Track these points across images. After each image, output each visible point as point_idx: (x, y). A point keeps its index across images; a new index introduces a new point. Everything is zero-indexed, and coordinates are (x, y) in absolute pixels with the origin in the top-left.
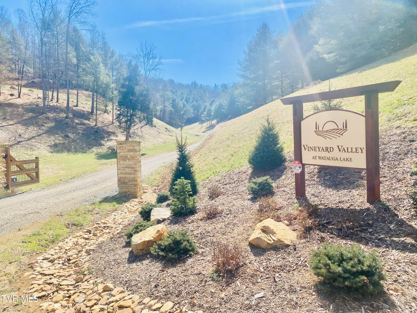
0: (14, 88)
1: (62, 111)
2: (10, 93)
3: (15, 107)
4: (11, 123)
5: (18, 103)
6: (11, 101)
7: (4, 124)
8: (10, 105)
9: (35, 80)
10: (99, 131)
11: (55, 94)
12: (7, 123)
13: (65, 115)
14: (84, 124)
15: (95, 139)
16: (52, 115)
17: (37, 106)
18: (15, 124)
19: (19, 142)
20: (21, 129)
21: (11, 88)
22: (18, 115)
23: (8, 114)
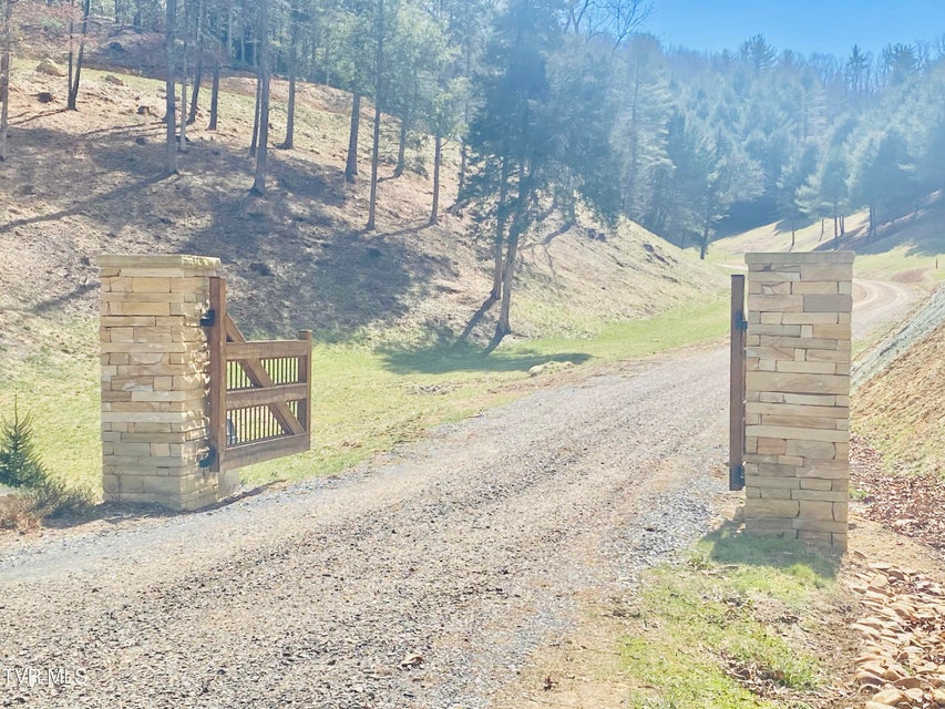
0: (52, 72)
1: (235, 163)
2: (38, 88)
3: (60, 146)
4: (53, 209)
5: (71, 131)
6: (45, 123)
7: (27, 213)
8: (43, 137)
10: (382, 251)
11: (205, 97)
12: (38, 209)
13: (250, 183)
14: (325, 222)
15: (370, 287)
16: (198, 181)
17: (141, 140)
18: (63, 214)
19: (84, 289)
20: (87, 237)
21: (39, 69)
22: (75, 177)
23: (39, 173)
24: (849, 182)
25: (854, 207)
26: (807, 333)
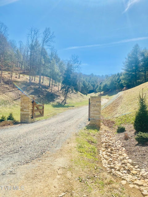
0: (17, 74)
1: (37, 85)
2: (15, 76)
3: (18, 82)
4: (16, 89)
6: (16, 80)
7: (13, 90)
9: (25, 71)
10: (53, 94)
11: (34, 78)
13: (38, 87)
14: (46, 91)
15: (51, 98)
16: (33, 87)
17: (26, 82)
18: (18, 90)
19: (20, 98)
20: (20, 92)
24: (101, 89)
25: (102, 91)
26: (96, 105)
